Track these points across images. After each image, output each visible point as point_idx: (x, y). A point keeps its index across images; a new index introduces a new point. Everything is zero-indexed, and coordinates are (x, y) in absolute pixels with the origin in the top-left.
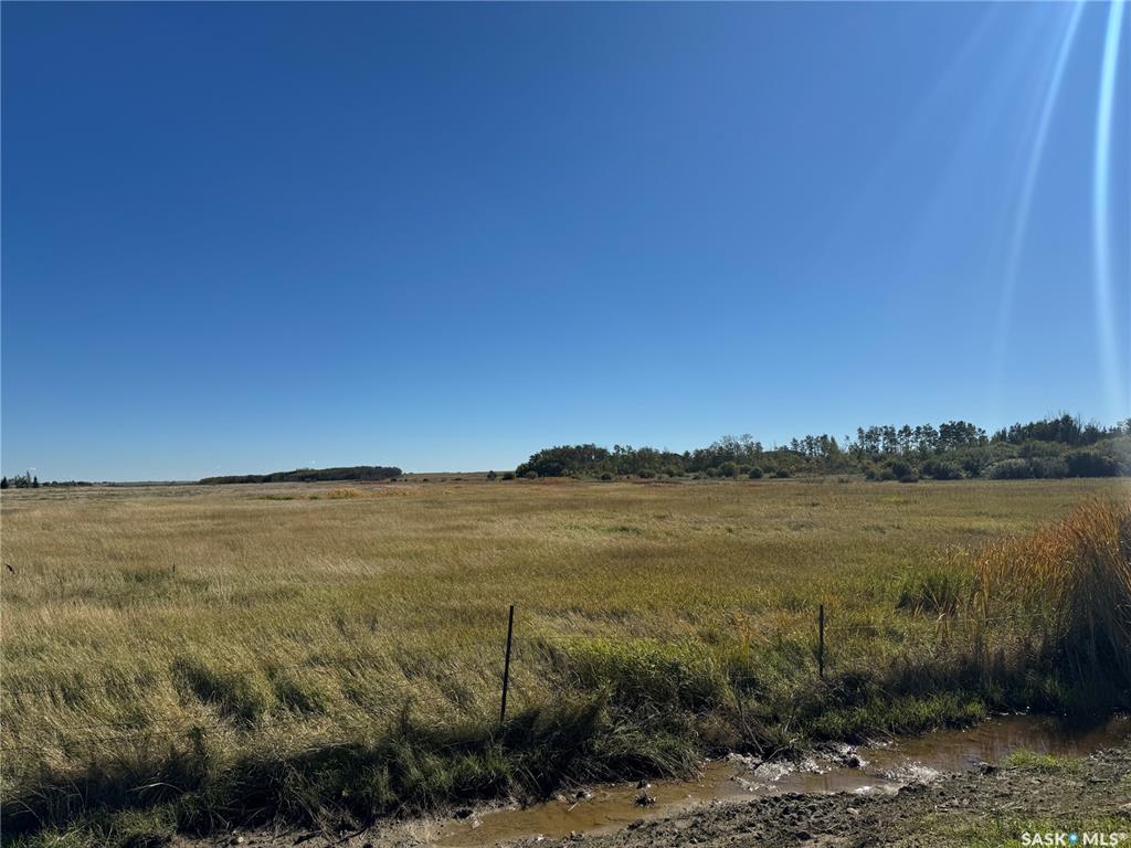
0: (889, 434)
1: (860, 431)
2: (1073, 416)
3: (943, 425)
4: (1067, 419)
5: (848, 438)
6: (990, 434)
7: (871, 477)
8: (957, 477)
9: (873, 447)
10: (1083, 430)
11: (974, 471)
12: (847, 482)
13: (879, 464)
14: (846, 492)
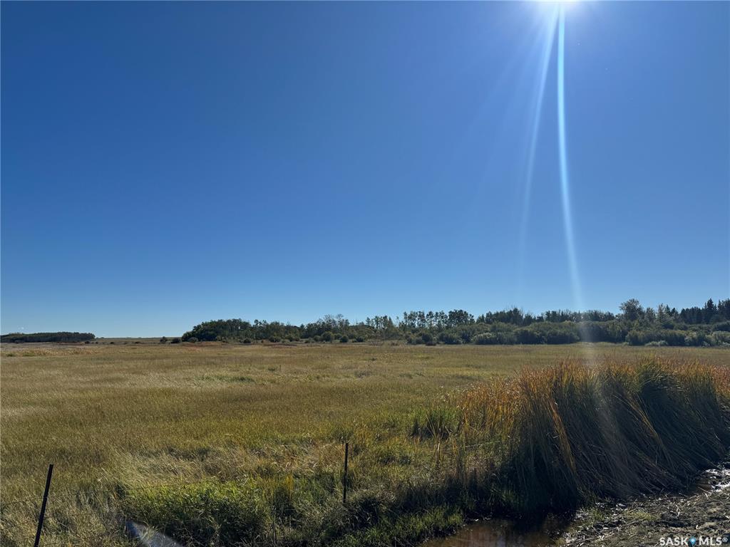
0: (421, 316)
1: (405, 314)
2: (519, 309)
3: (451, 312)
4: (516, 310)
5: (398, 318)
6: (476, 319)
7: (410, 342)
8: (458, 343)
9: (412, 324)
10: (524, 317)
11: (467, 339)
12: (397, 345)
13: (415, 334)
14: (394, 351)
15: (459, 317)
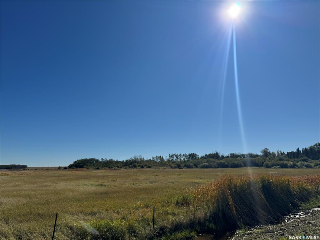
0: (177, 156)
1: (169, 155)
2: (218, 152)
3: (189, 154)
5: (166, 157)
6: (200, 157)
7: (172, 167)
8: (192, 168)
9: (172, 159)
10: (221, 156)
11: (196, 166)
12: (166, 169)
13: (174, 164)
14: (165, 172)
15: (193, 156)
